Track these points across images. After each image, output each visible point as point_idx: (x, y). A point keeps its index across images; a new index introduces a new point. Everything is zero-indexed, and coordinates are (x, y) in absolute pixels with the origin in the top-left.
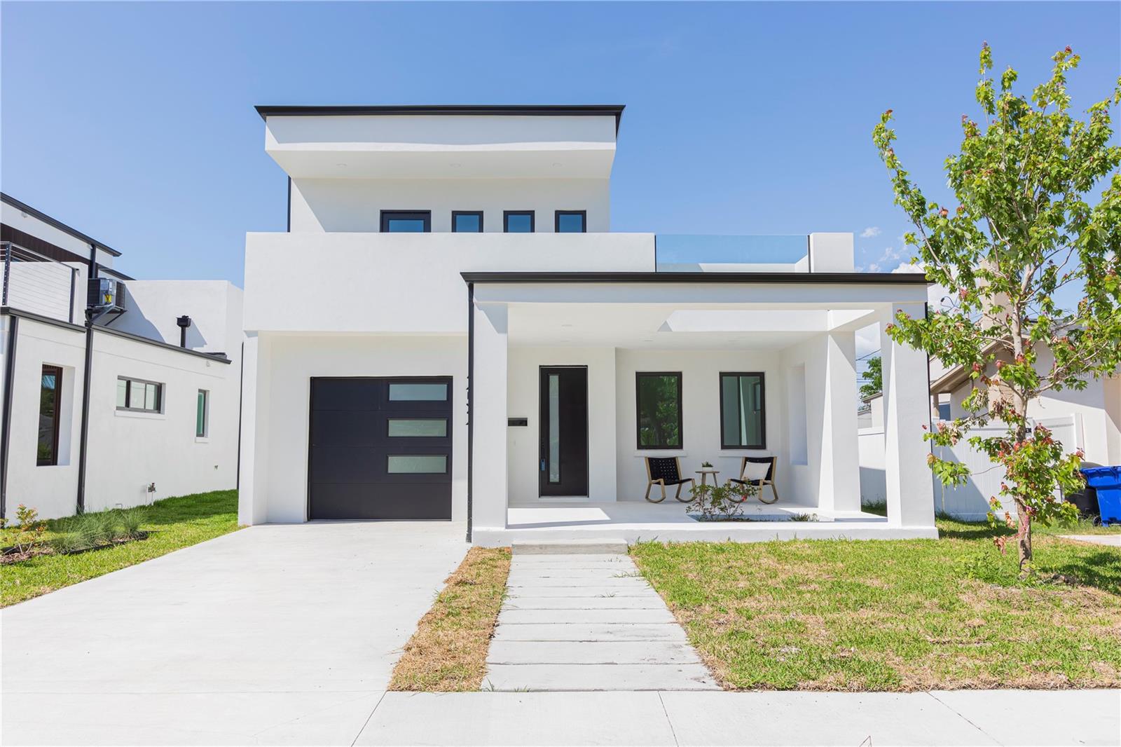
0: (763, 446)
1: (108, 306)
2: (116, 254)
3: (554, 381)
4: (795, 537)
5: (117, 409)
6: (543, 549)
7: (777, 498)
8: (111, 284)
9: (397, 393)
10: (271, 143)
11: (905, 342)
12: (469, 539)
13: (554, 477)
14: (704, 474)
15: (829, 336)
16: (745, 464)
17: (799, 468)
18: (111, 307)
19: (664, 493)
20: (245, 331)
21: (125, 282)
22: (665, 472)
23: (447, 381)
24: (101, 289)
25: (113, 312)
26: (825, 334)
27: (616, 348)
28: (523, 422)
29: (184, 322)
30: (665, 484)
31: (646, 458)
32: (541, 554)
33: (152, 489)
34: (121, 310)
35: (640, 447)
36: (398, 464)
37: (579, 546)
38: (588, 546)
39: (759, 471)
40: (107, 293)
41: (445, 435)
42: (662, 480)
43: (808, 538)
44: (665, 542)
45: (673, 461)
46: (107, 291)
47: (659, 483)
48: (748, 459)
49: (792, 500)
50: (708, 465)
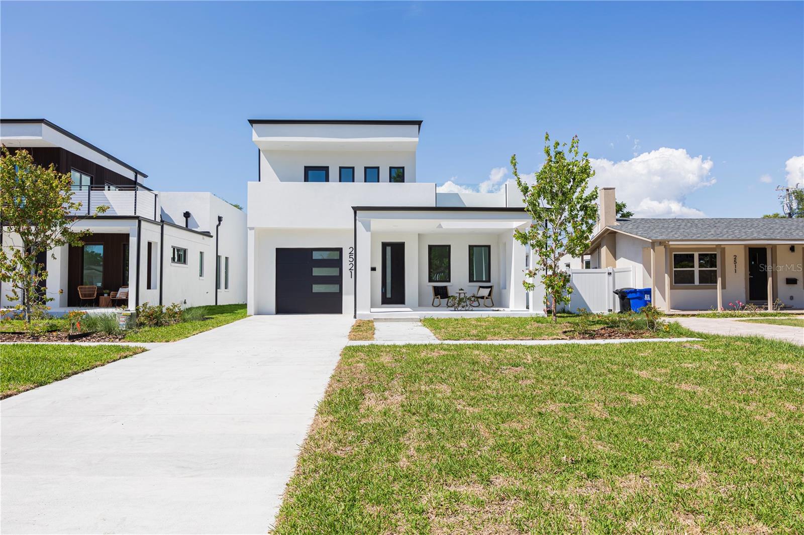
0: (489, 281)
2: (145, 176)
3: (389, 249)
5: (171, 262)
6: (386, 320)
7: (493, 305)
9: (316, 256)
10: (255, 137)
11: (519, 241)
12: (355, 317)
13: (389, 295)
14: (460, 294)
16: (479, 289)
17: (503, 291)
19: (440, 302)
22: (441, 293)
23: (340, 250)
27: (418, 234)
28: (374, 269)
29: (187, 215)
30: (441, 298)
31: (432, 286)
32: (385, 322)
33: (185, 303)
35: (429, 281)
36: (317, 288)
37: (400, 319)
38: (404, 319)
39: (485, 292)
41: (338, 275)
42: (439, 296)
44: (436, 318)
45: (445, 287)
47: (438, 298)
48: (481, 287)
49: (500, 306)
50: (462, 290)
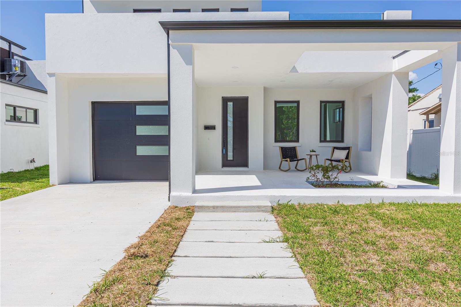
0: (342, 141)
1: (16, 72)
2: (24, 48)
3: (230, 104)
4: (383, 201)
5: (6, 121)
6: (215, 209)
7: (351, 169)
8: (17, 61)
9: (140, 111)
12: (169, 199)
13: (230, 157)
14: (311, 156)
15: (393, 75)
16: (334, 150)
17: (365, 154)
18: (17, 73)
19: (289, 166)
20: (48, 73)
21: (27, 62)
22: (289, 155)
24: (12, 64)
25: (19, 76)
26: (391, 73)
27: (264, 87)
28: (213, 128)
30: (290, 161)
31: (279, 147)
32: (214, 212)
33: (33, 161)
34: (25, 75)
35: (276, 141)
36: (142, 151)
37: (239, 207)
38: (245, 207)
39: (341, 155)
40: (15, 66)
41: (166, 134)
42: (288, 159)
43: (392, 202)
44: (296, 203)
45: (294, 148)
46: (15, 65)
47: (287, 161)
48: (335, 148)
49: (360, 170)
50: (313, 151)
